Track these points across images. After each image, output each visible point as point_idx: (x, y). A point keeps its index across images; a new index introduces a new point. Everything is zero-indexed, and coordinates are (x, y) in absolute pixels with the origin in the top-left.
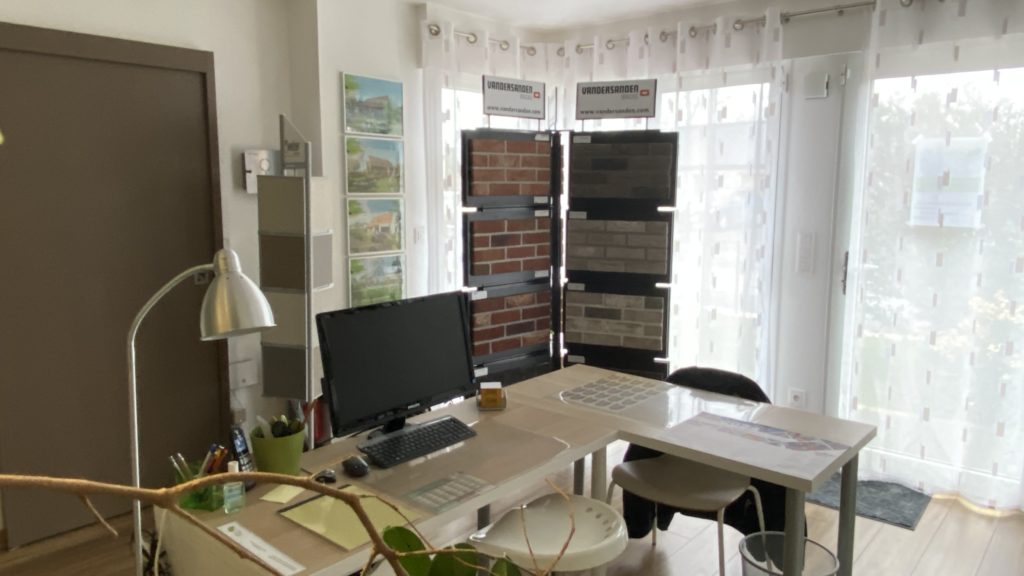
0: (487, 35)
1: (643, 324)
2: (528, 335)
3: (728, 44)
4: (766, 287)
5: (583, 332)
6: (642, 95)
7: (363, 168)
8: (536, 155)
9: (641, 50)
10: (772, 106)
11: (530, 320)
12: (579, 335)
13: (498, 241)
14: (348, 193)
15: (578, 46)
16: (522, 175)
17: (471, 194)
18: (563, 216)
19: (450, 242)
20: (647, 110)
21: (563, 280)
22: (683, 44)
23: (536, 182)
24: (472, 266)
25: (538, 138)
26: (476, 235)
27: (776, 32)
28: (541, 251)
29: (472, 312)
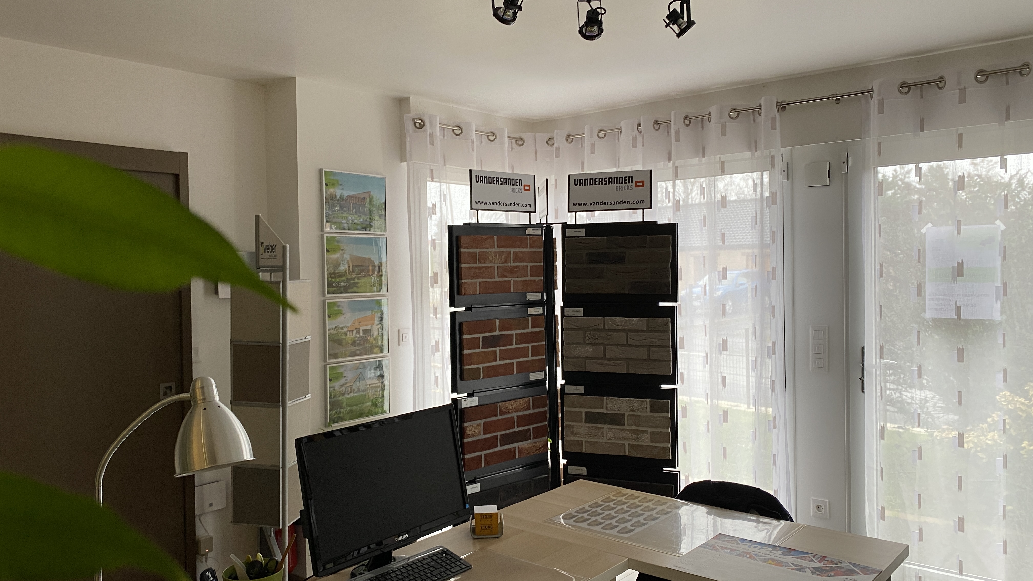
0: (474, 128)
1: (650, 430)
2: (524, 444)
3: (724, 134)
4: (779, 386)
5: (584, 440)
6: (636, 186)
7: (343, 268)
8: (528, 250)
9: (634, 139)
10: (773, 194)
11: (526, 427)
12: (580, 443)
13: (488, 342)
14: (327, 295)
15: (569, 136)
16: (513, 271)
17: (459, 293)
18: (558, 312)
19: (437, 343)
20: (643, 201)
21: (560, 382)
22: (677, 133)
23: (529, 278)
24: (462, 371)
25: (529, 231)
26: (465, 337)
27: (773, 120)
28: (535, 352)
29: (462, 421)
